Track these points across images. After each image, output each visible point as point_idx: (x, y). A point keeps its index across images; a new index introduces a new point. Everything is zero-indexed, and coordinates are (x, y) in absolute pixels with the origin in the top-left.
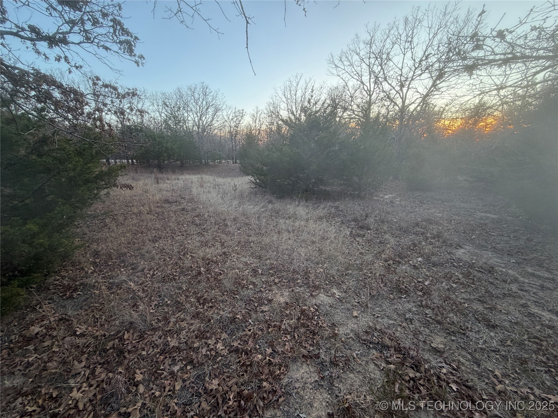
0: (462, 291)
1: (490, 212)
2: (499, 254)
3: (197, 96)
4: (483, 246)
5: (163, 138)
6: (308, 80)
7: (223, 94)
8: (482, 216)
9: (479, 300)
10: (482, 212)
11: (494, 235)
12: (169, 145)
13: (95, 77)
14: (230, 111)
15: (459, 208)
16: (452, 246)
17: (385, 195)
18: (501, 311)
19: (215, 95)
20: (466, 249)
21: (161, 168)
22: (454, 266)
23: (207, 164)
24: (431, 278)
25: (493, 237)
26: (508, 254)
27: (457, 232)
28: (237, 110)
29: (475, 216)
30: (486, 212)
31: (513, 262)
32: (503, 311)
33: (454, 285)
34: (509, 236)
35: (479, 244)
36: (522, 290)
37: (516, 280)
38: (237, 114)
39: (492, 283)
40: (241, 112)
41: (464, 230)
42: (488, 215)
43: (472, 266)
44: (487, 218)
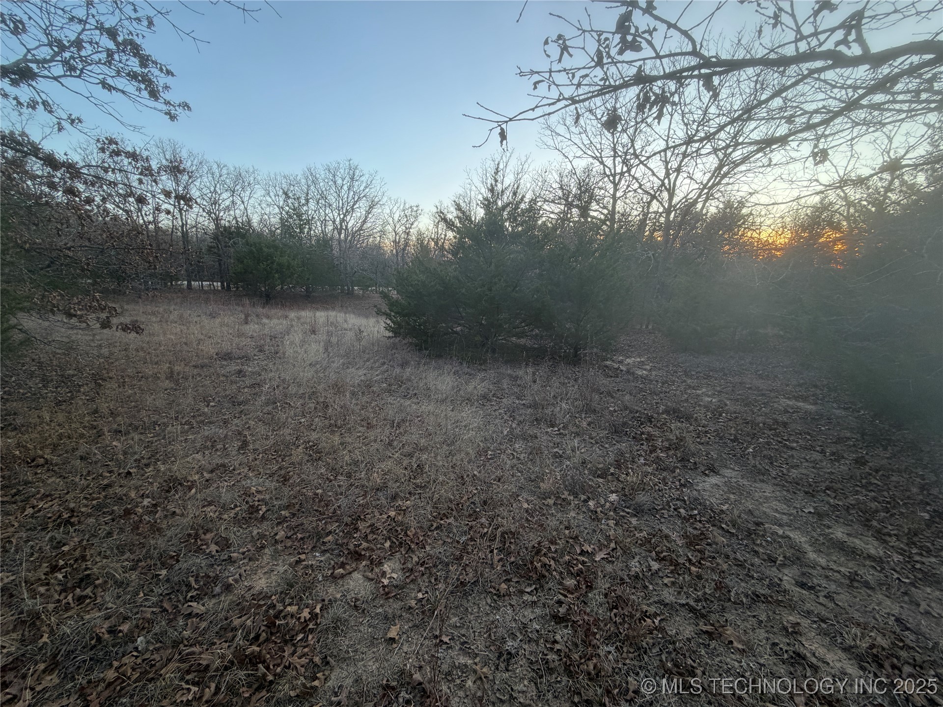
0: (666, 581)
1: (805, 399)
2: (788, 491)
3: (339, 182)
4: (760, 472)
5: (276, 248)
6: (524, 159)
7: (382, 179)
8: (788, 405)
9: (692, 610)
10: (789, 398)
11: (792, 448)
12: (285, 260)
13: (107, 139)
14: (395, 208)
15: (750, 388)
16: (696, 468)
17: (628, 357)
18: (731, 642)
19: (370, 180)
20: (724, 477)
21: (269, 298)
22: (679, 516)
23: (350, 294)
24: (613, 545)
25: (790, 453)
26: (806, 493)
27: (721, 438)
28: (407, 206)
29: (776, 405)
30: (796, 398)
31: (810, 512)
32: (736, 644)
33: (655, 566)
34: (823, 452)
35: (755, 466)
36: (803, 585)
37: (797, 558)
38: (408, 212)
39: (741, 565)
40: (415, 209)
41: (735, 435)
42: (801, 404)
43: (715, 518)
44: (797, 410)
